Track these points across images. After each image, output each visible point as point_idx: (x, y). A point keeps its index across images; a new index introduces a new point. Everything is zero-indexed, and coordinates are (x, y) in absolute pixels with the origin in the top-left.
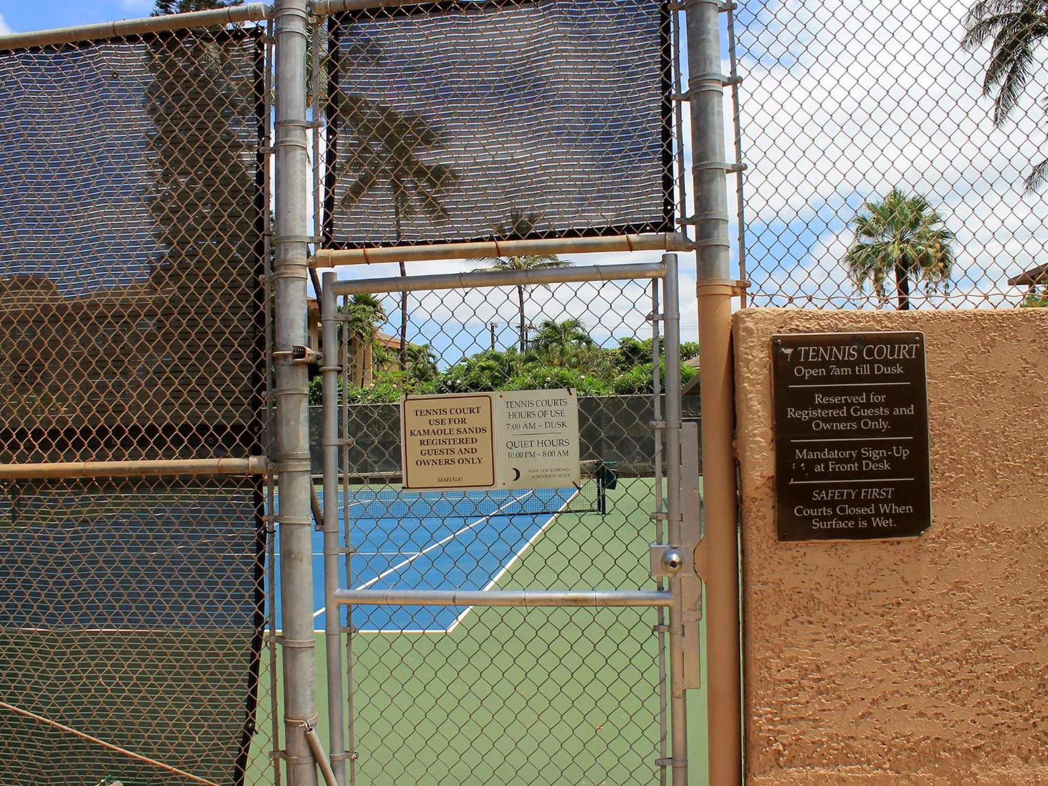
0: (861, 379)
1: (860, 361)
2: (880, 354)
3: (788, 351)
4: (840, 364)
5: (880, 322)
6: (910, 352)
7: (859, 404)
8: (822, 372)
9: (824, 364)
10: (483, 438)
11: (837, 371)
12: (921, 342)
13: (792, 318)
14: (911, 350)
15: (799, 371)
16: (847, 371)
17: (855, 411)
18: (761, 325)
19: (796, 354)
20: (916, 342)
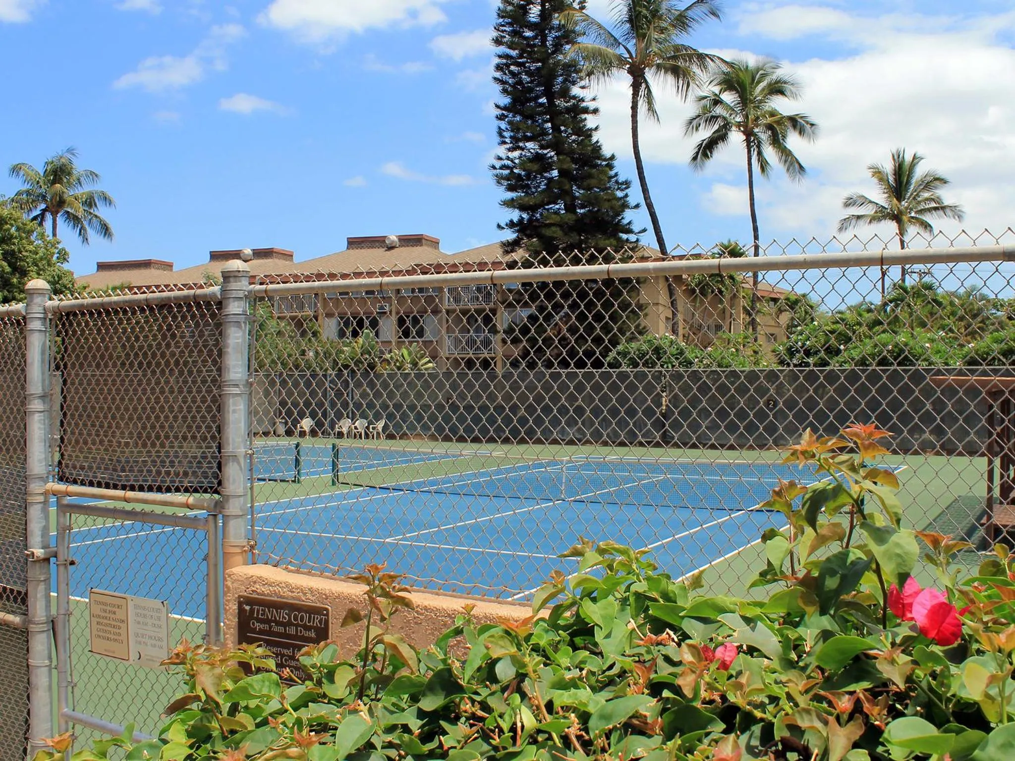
0: (289, 637)
1: (289, 624)
2: (302, 620)
3: (248, 608)
4: (278, 623)
5: (305, 594)
6: (320, 622)
7: (288, 656)
8: (267, 627)
9: (267, 621)
10: (123, 626)
11: (276, 629)
12: (327, 615)
13: (255, 582)
14: (321, 619)
15: (253, 624)
16: (281, 629)
17: (286, 660)
18: (235, 585)
19: (252, 610)
20: (324, 615)
